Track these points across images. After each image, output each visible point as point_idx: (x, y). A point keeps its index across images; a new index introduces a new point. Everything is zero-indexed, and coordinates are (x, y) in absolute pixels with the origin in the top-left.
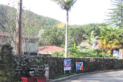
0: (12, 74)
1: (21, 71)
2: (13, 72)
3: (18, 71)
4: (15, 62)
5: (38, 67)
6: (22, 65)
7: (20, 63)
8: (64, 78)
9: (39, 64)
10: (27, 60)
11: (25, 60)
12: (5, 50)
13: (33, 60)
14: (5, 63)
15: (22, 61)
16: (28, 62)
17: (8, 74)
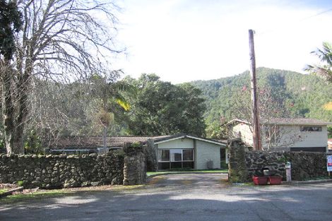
0: (245, 173)
1: (256, 170)
2: (246, 171)
3: (252, 170)
4: (248, 160)
5: (279, 165)
6: (257, 163)
7: (255, 160)
8: (320, 180)
9: (279, 162)
10: (263, 157)
11: (262, 157)
12: (235, 146)
13: (271, 156)
14: (236, 160)
15: (257, 158)
16: (265, 159)
17: (240, 173)
